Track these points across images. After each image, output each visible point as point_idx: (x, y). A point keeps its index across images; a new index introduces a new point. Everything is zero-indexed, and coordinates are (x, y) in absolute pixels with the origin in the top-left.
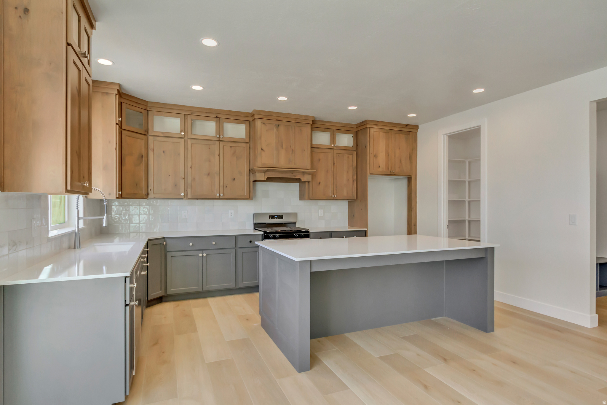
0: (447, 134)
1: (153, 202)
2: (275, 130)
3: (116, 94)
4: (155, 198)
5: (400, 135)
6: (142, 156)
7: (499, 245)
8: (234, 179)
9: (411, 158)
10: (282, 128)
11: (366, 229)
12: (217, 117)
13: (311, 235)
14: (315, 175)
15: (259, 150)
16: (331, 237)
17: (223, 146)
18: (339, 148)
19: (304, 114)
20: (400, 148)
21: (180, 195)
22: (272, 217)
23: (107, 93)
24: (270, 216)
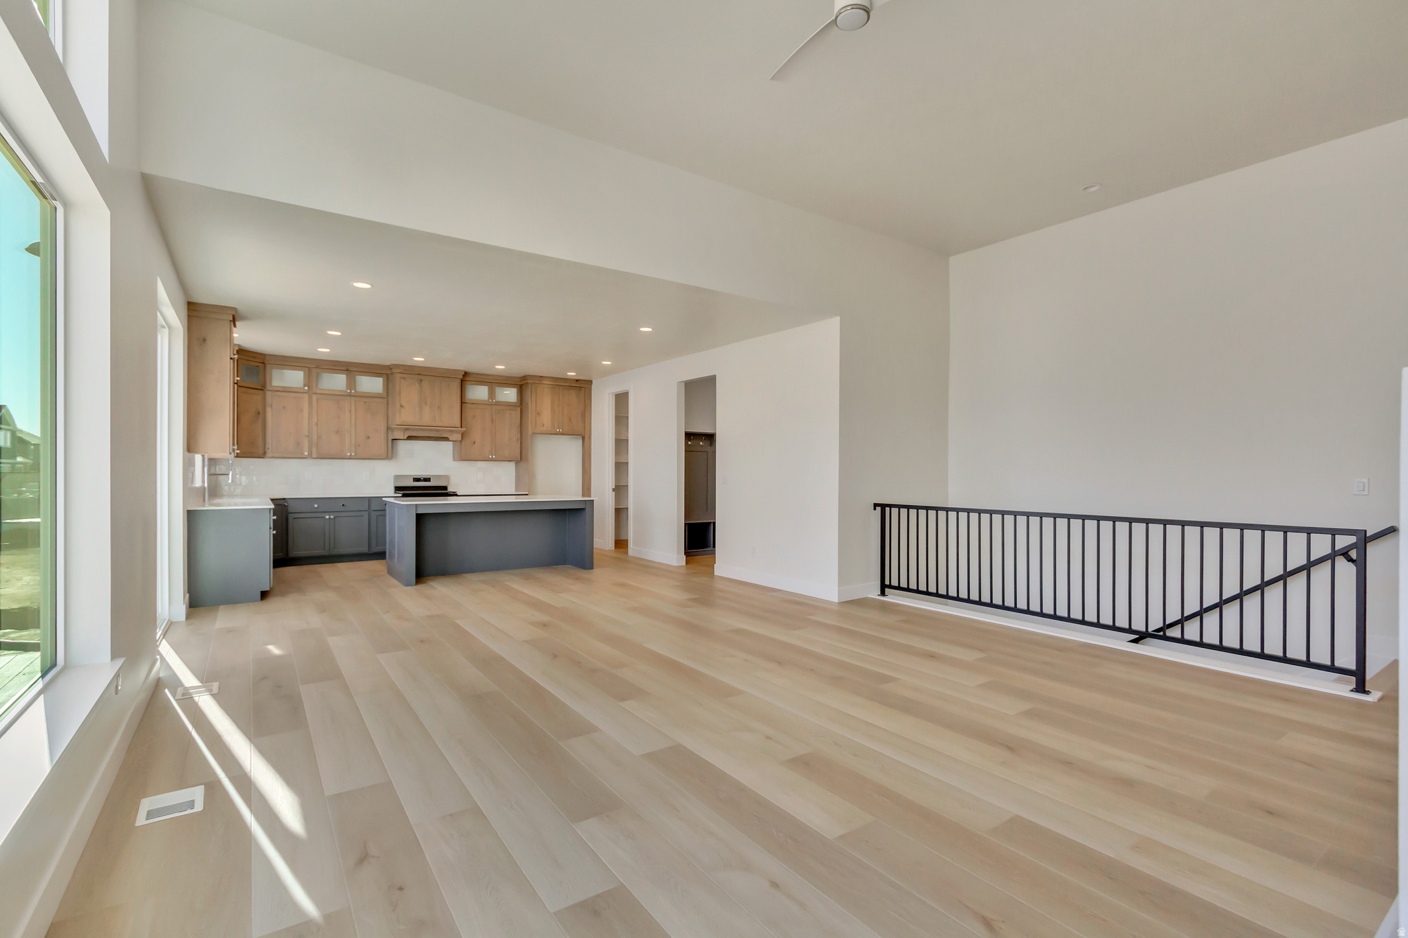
2: (417, 385)
4: (273, 457)
5: (568, 391)
6: (259, 413)
7: (597, 499)
8: (369, 438)
9: (583, 415)
10: (425, 384)
11: (527, 493)
12: (347, 370)
14: (469, 434)
15: (398, 406)
17: (356, 401)
18: (499, 404)
19: (451, 367)
20: (569, 405)
21: (303, 454)
22: (416, 481)
24: (414, 479)
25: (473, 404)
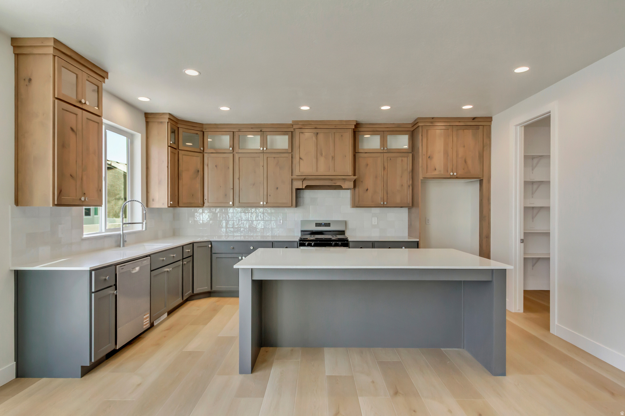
0: (519, 125)
1: (213, 210)
2: (314, 138)
3: (168, 122)
5: (465, 130)
6: (198, 171)
8: (277, 188)
9: (481, 156)
10: (321, 136)
11: (418, 240)
12: (261, 131)
13: (351, 244)
14: (362, 181)
15: (299, 159)
16: (373, 247)
17: (267, 157)
18: (390, 151)
19: (344, 119)
20: (464, 146)
21: (229, 203)
22: (318, 225)
23: (161, 122)
24: (316, 224)
25: (366, 153)
